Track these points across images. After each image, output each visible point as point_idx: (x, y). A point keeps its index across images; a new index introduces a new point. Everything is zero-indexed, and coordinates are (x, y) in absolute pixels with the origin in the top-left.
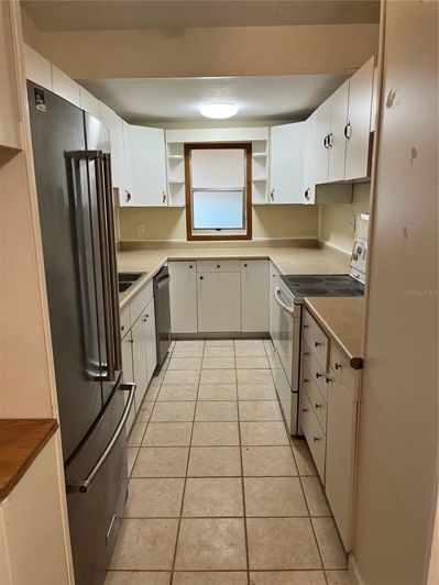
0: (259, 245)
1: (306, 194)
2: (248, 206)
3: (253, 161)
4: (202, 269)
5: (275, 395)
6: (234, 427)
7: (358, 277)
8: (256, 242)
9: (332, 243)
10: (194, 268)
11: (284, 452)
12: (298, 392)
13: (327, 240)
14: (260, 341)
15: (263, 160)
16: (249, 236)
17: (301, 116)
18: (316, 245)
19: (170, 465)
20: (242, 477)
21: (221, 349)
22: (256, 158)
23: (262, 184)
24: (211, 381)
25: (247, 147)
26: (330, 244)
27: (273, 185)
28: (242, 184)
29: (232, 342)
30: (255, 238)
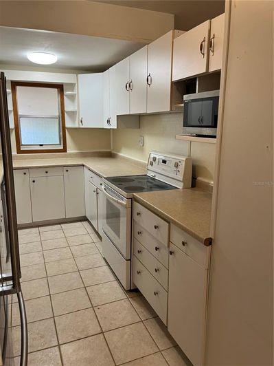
0: (72, 156)
1: (108, 121)
2: (63, 129)
3: (65, 97)
4: (33, 175)
5: (104, 261)
6: (83, 293)
7: (155, 176)
8: (70, 154)
9: (124, 154)
10: (27, 174)
11: (125, 304)
12: (130, 260)
13: (119, 152)
14: (80, 223)
15: (72, 98)
16: (65, 150)
17: (101, 69)
18: (110, 155)
19: (42, 337)
20: (102, 333)
21: (54, 232)
22: (67, 96)
23: (73, 114)
24: (52, 259)
25: (60, 87)
26: (121, 154)
27: (82, 115)
28: (57, 113)
29: (59, 226)
30: (69, 151)
